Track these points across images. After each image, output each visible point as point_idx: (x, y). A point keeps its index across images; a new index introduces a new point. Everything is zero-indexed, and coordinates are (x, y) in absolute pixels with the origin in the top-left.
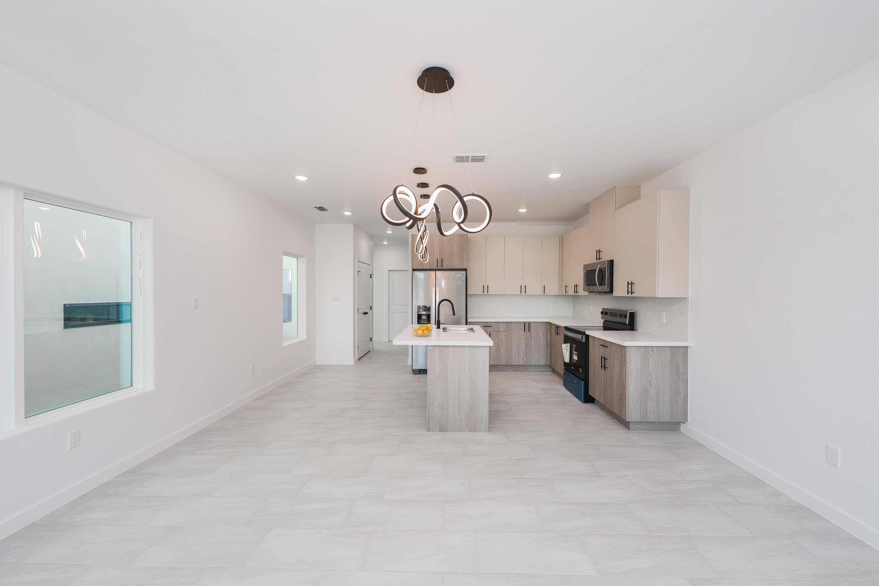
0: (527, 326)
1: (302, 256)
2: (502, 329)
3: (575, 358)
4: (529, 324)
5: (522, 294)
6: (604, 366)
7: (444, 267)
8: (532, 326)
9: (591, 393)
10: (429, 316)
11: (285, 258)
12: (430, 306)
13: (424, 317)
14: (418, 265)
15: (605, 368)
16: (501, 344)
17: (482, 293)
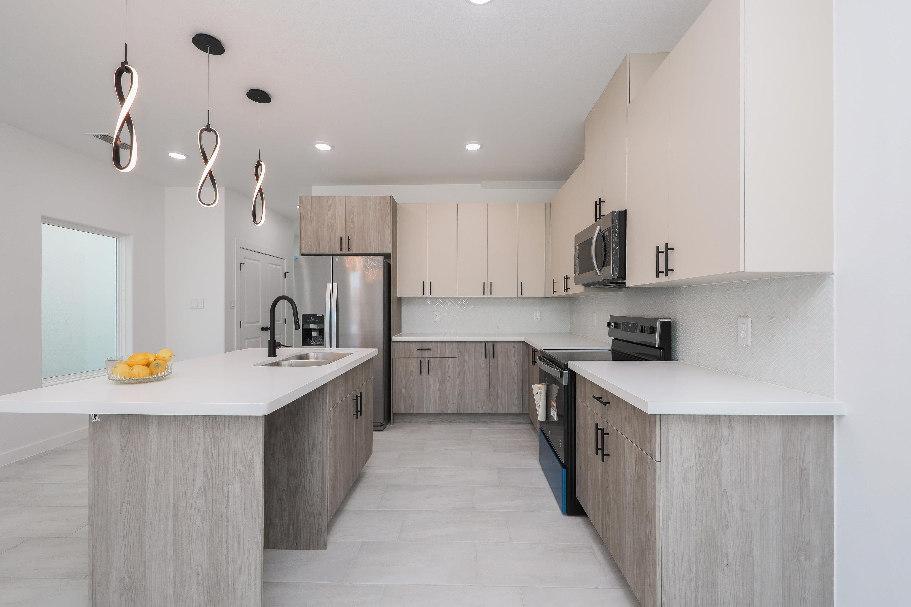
0: (490, 347)
1: (125, 235)
2: (448, 354)
3: (554, 414)
4: (494, 344)
5: (485, 296)
6: (602, 449)
7: (353, 251)
8: (499, 347)
9: (580, 496)
10: (321, 332)
11: (46, 228)
12: (323, 315)
13: (314, 334)
14: (311, 247)
15: (603, 455)
16: (448, 378)
17: (421, 295)
